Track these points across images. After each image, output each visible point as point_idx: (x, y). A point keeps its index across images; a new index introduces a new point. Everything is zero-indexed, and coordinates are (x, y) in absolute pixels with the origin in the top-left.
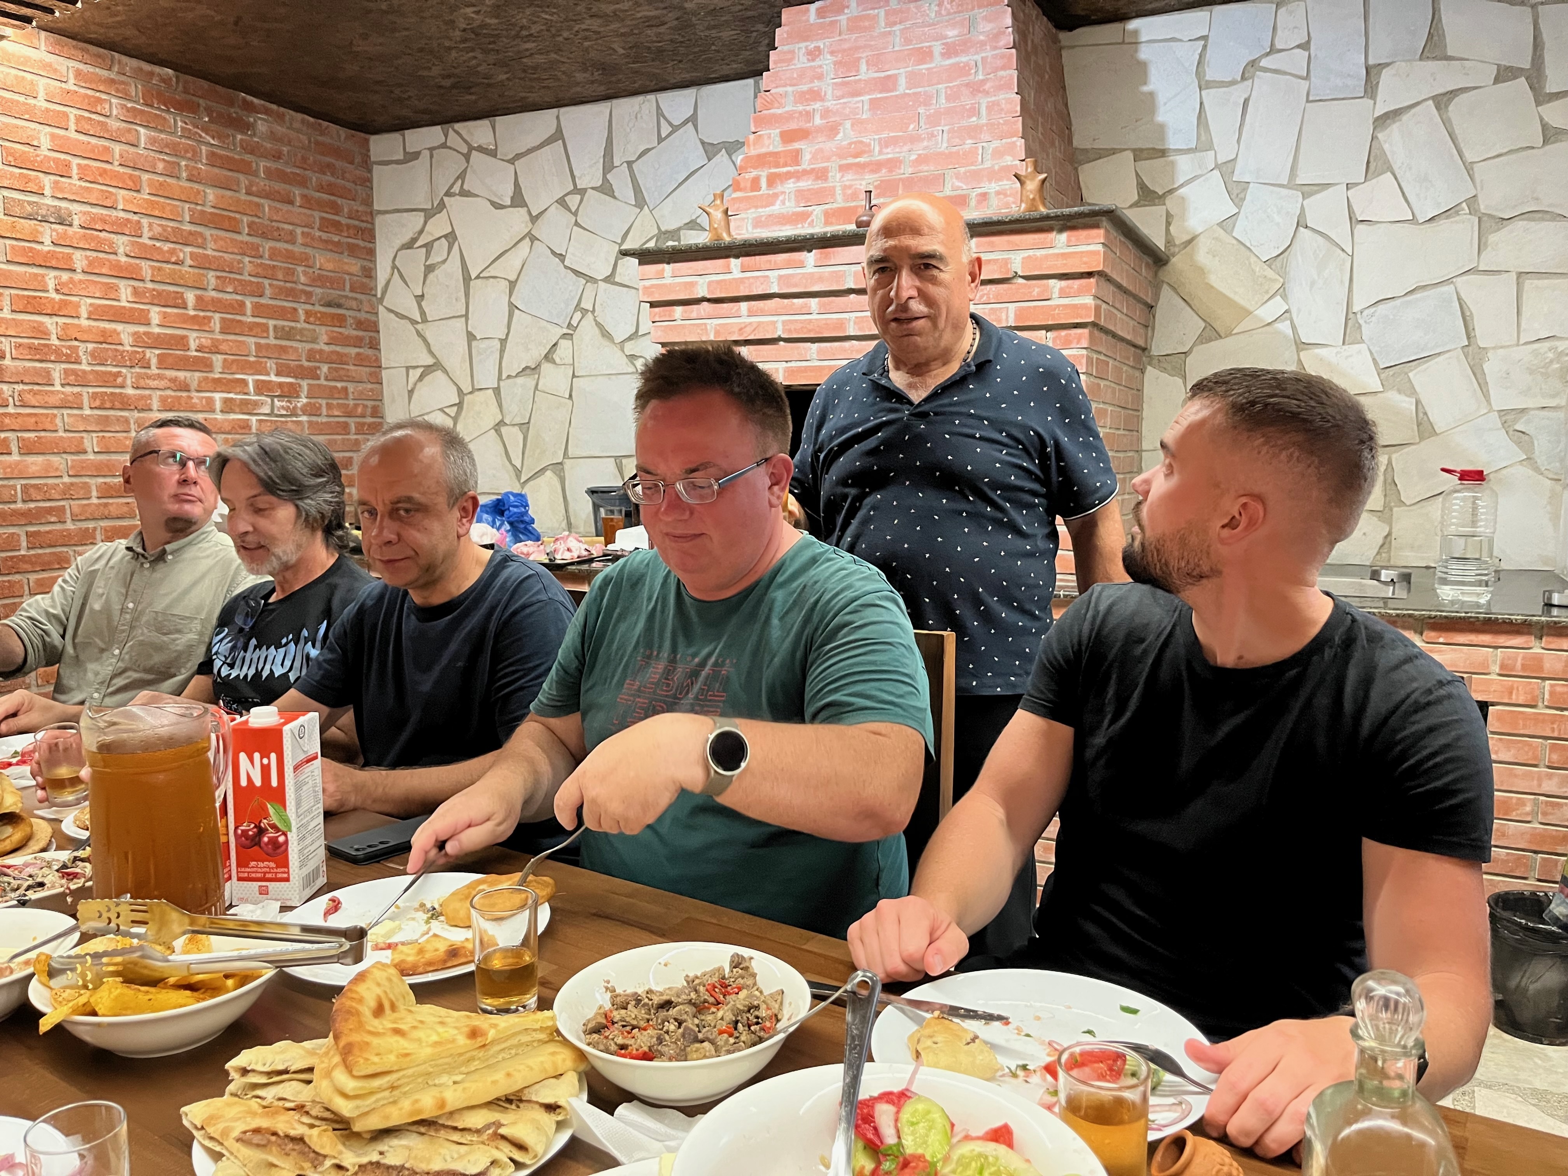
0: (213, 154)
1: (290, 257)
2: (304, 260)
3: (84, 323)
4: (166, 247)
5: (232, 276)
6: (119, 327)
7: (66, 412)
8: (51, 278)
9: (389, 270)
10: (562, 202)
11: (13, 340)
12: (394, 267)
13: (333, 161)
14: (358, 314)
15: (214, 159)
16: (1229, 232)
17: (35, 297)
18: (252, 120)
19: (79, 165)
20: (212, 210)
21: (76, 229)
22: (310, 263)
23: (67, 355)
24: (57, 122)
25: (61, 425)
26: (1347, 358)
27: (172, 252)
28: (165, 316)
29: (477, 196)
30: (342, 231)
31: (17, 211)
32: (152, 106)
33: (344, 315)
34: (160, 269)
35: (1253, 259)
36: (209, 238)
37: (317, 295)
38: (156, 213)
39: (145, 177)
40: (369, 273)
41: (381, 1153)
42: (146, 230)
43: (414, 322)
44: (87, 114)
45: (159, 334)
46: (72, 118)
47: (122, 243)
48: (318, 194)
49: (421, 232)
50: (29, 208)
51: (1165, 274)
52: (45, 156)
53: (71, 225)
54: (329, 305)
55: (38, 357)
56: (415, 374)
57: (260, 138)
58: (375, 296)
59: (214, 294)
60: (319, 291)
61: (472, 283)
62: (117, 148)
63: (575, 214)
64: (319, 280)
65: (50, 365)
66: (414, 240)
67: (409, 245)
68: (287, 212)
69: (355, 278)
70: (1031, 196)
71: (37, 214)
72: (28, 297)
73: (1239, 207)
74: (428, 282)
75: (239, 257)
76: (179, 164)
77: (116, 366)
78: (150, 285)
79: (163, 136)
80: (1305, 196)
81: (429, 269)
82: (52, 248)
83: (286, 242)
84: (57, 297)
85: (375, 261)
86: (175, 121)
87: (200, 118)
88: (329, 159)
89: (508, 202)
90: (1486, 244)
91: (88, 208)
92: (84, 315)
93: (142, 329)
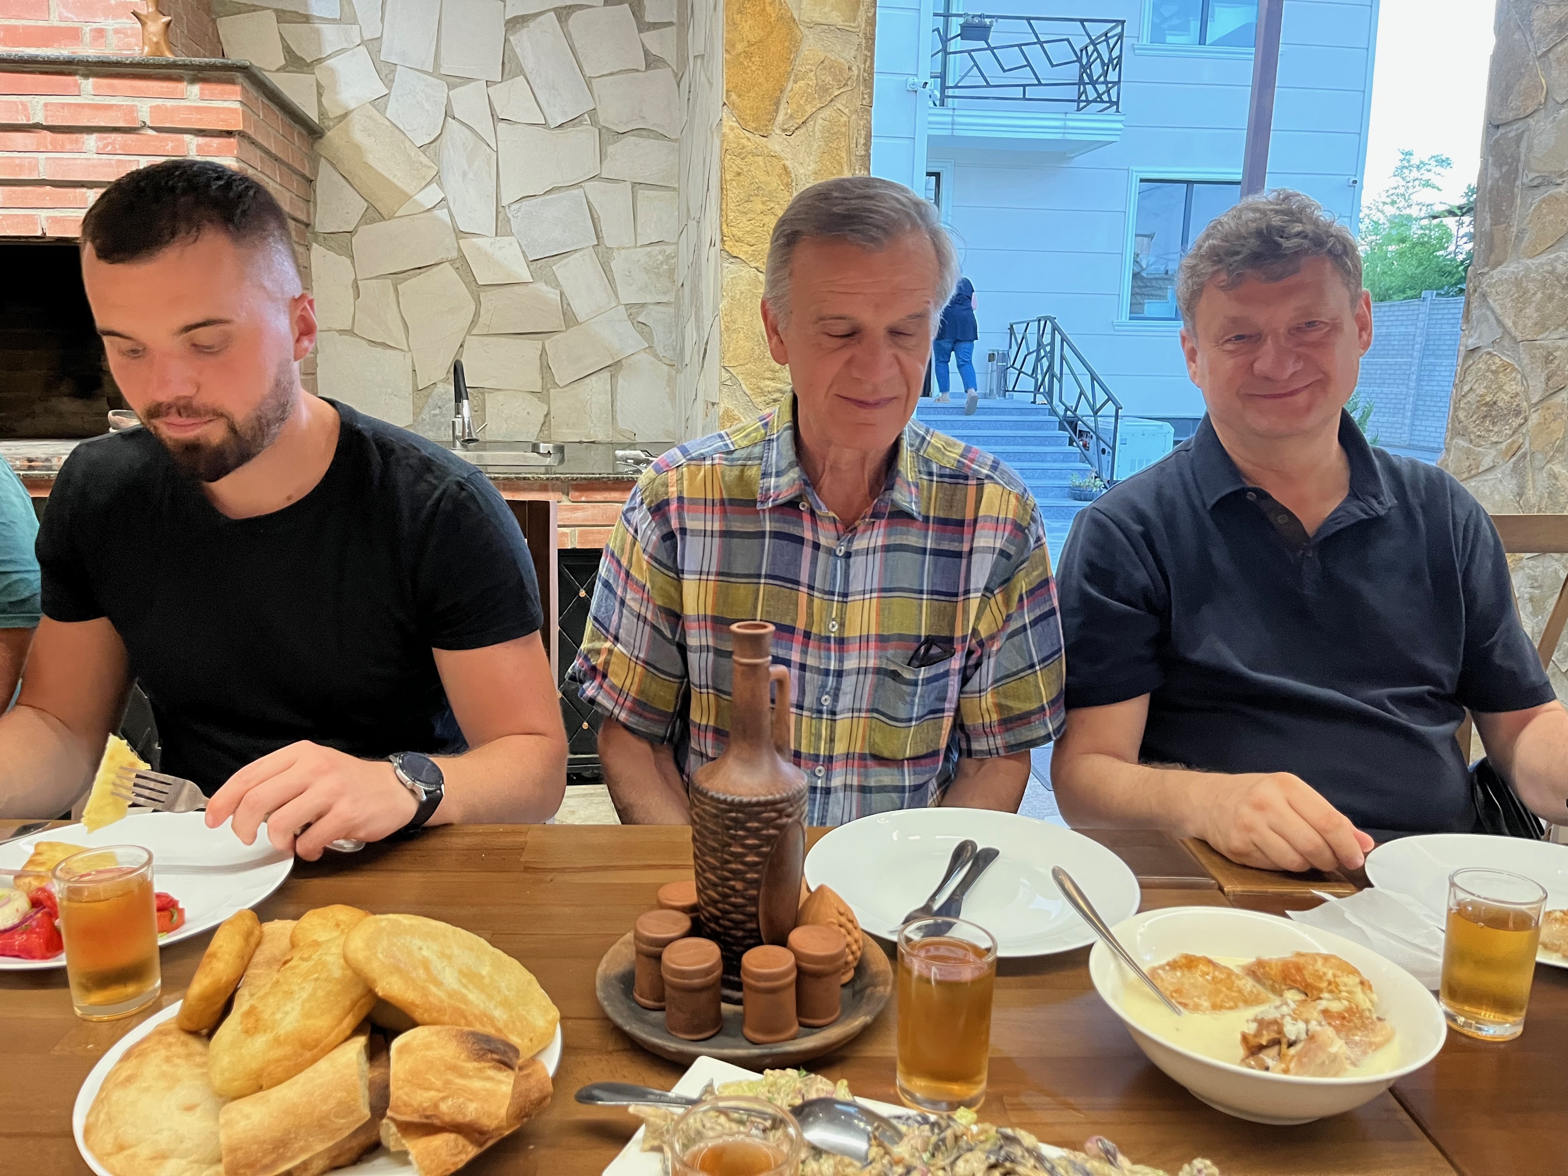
16: (382, 111)
26: (500, 248)
35: (408, 144)
51: (321, 146)
70: (155, 40)
73: (390, 88)
80: (451, 87)
90: (606, 154)
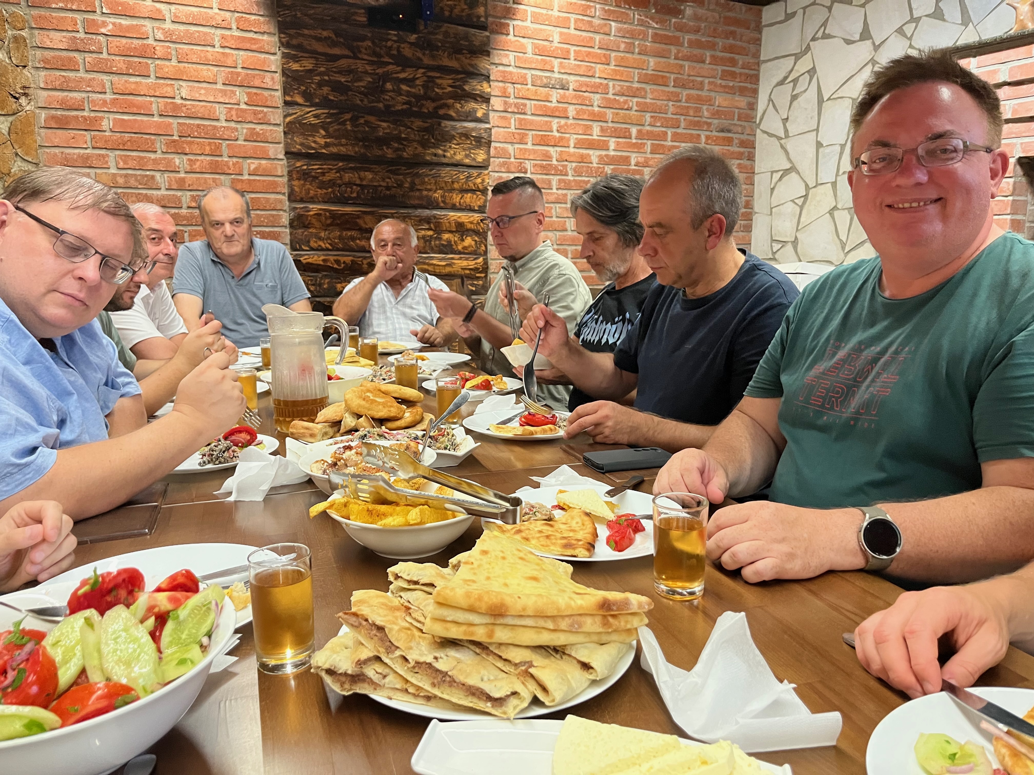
0: (656, 34)
1: (699, 99)
2: (709, 101)
3: (572, 150)
4: (622, 99)
5: (661, 115)
6: (591, 152)
7: (558, 205)
8: (555, 124)
9: (766, 102)
10: (900, 31)
11: (532, 162)
12: (770, 100)
13: (736, 29)
14: (742, 137)
15: (657, 38)
17: (545, 135)
18: (682, 7)
19: (575, 51)
20: (653, 72)
21: (571, 91)
22: (712, 103)
23: (561, 171)
24: (563, 24)
25: (554, 213)
27: (625, 102)
28: (618, 144)
29: (835, 37)
30: (736, 78)
31: (539, 82)
32: (620, 7)
33: (732, 138)
34: (617, 114)
36: (649, 91)
37: (714, 124)
38: (618, 78)
39: (613, 54)
40: (752, 106)
41: (436, 658)
42: (611, 89)
43: (779, 138)
44: (581, 17)
45: (613, 156)
46: (572, 21)
47: (596, 99)
48: (722, 54)
49: (792, 70)
50: (545, 80)
52: (556, 47)
53: (568, 89)
54: (722, 131)
55: (545, 172)
56: (777, 176)
57: (687, 19)
58: (755, 122)
59: (648, 128)
60: (716, 121)
61: (824, 104)
62: (598, 37)
63: (910, 39)
64: (716, 114)
65: (551, 177)
66: (786, 78)
67: (781, 83)
68: (700, 68)
69: (742, 111)
71: (550, 84)
72: (542, 135)
74: (792, 108)
75: (666, 102)
76: (634, 44)
77: (588, 177)
78: (610, 125)
79: (625, 26)
81: (794, 98)
82: (557, 105)
83: (697, 89)
84: (558, 135)
85: (757, 98)
86: (634, 15)
87: (650, 11)
88: (732, 28)
89: (857, 37)
91: (578, 78)
92: (572, 145)
93: (604, 153)
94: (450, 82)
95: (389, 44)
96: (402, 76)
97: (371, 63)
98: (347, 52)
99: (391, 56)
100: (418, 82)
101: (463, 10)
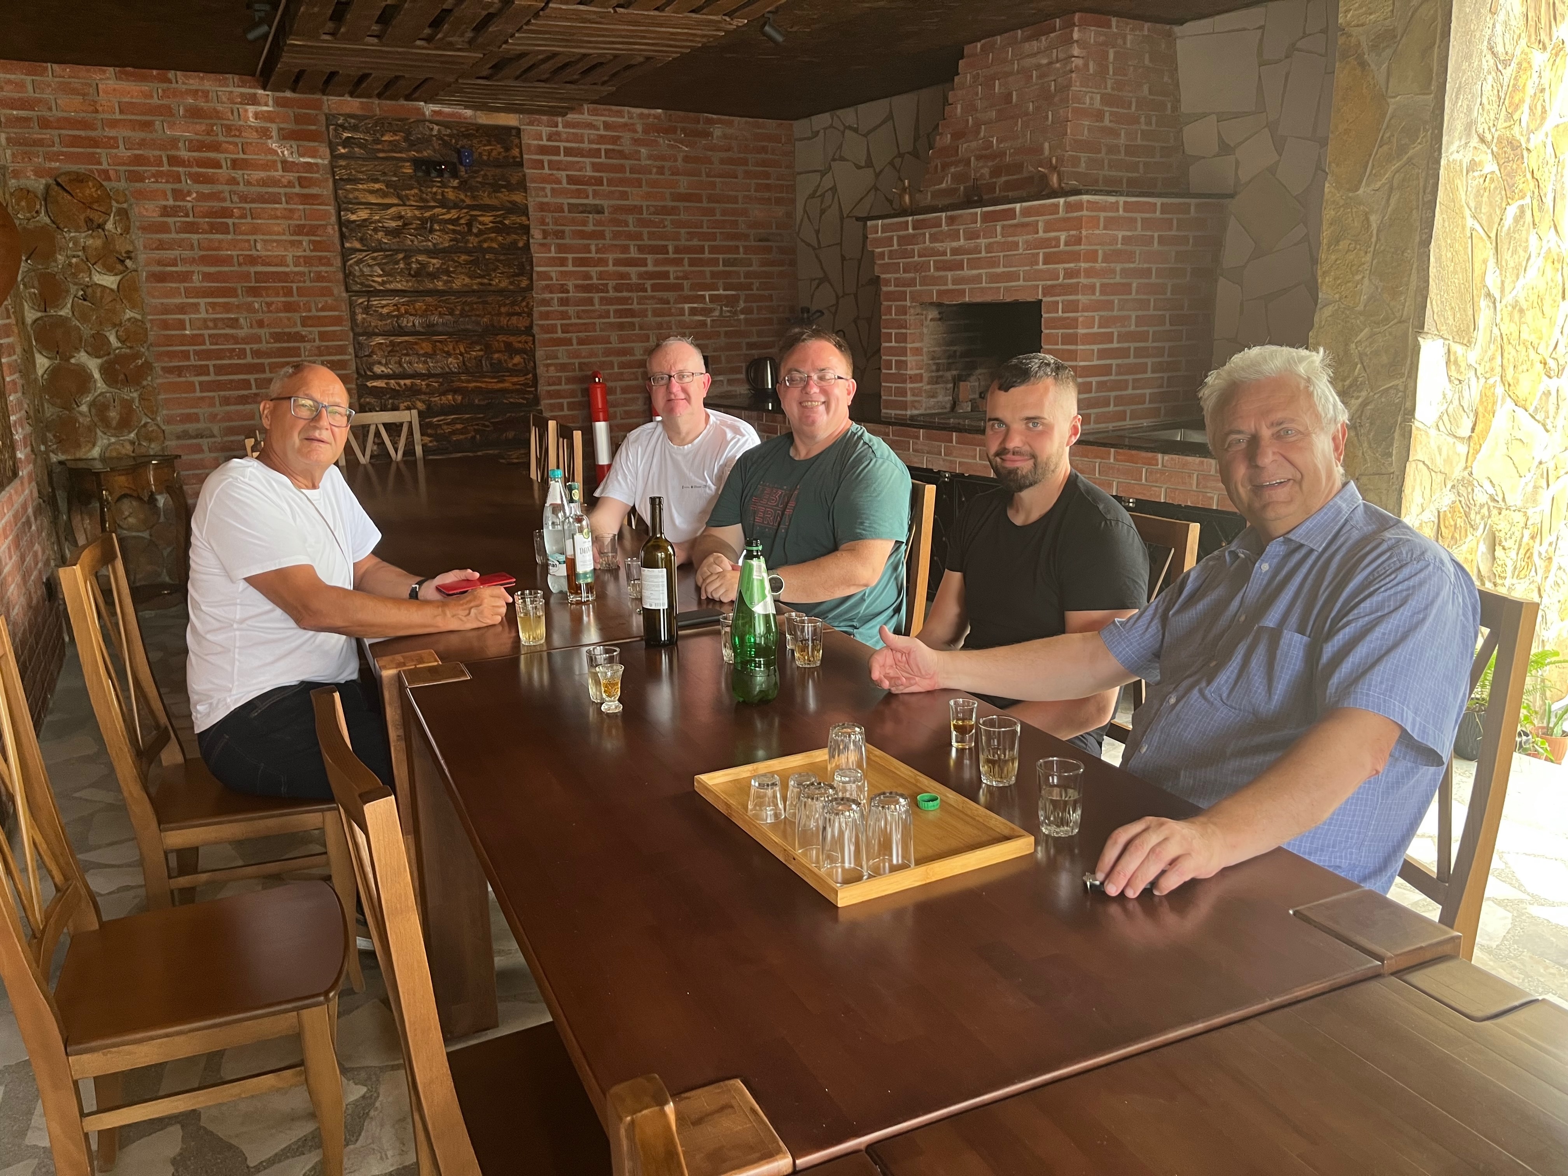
0: (685, 156)
1: (734, 212)
2: (744, 213)
3: (611, 268)
4: (657, 217)
5: (697, 230)
6: (630, 269)
8: (594, 245)
9: (802, 213)
10: (892, 163)
12: (805, 211)
13: (766, 144)
14: (781, 244)
15: (686, 159)
16: (1274, 174)
18: (712, 129)
19: (607, 177)
20: (685, 191)
21: (606, 216)
22: (748, 214)
23: (602, 288)
27: (660, 220)
28: (656, 259)
29: (848, 160)
30: (770, 189)
32: (649, 135)
33: (770, 246)
34: (652, 232)
36: (682, 208)
37: (752, 235)
39: (645, 178)
40: (790, 215)
42: (645, 210)
43: (814, 249)
45: (652, 271)
46: (603, 151)
47: (631, 220)
48: (755, 168)
49: (819, 186)
52: (589, 175)
53: (603, 214)
55: (586, 290)
56: (814, 284)
57: (717, 139)
58: (794, 230)
59: (685, 243)
60: (754, 232)
62: (628, 164)
64: (754, 225)
65: (593, 295)
66: (815, 191)
67: (812, 195)
68: (733, 183)
69: (780, 220)
72: (581, 257)
73: (1280, 157)
74: (822, 220)
75: (700, 217)
76: (665, 167)
77: (628, 292)
78: (647, 242)
79: (655, 152)
81: (823, 212)
82: (594, 228)
83: (732, 203)
84: (597, 255)
85: (795, 207)
86: (663, 141)
87: (678, 136)
88: (763, 144)
89: (864, 164)
91: (612, 201)
92: (611, 264)
94: (491, 218)
95: (434, 190)
96: (447, 217)
97: (419, 208)
98: (396, 201)
99: (435, 200)
100: (462, 221)
101: (499, 153)
